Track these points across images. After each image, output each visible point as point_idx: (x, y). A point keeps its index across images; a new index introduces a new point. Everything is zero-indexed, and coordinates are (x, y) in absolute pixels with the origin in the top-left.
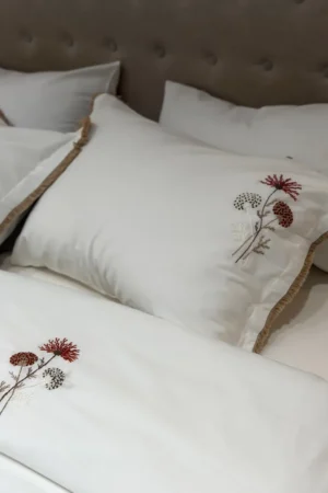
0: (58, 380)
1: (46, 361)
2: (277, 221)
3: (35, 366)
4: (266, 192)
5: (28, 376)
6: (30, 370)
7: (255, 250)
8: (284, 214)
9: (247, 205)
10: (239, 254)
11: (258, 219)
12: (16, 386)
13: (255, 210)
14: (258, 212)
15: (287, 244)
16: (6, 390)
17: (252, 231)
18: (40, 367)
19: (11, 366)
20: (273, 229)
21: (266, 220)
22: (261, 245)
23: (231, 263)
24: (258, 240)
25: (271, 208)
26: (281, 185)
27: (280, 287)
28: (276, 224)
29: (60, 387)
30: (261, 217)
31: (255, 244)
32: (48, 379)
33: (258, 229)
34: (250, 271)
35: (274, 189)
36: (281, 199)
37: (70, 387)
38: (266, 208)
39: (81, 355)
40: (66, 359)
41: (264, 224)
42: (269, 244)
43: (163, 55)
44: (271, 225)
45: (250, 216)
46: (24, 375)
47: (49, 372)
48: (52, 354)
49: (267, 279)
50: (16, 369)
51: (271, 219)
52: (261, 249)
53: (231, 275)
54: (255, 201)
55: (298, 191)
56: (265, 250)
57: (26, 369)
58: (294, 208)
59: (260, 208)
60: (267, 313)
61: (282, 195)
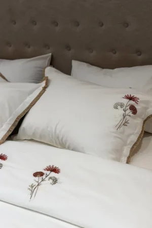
0: (55, 181)
1: (48, 174)
2: (131, 113)
3: (44, 177)
4: (126, 101)
5: (42, 180)
6: (42, 178)
7: (124, 125)
8: (133, 110)
9: (119, 107)
10: (118, 126)
11: (123, 112)
12: (38, 185)
13: (122, 109)
15: (135, 121)
16: (35, 187)
17: (122, 117)
18: (46, 177)
19: (34, 177)
20: (130, 116)
21: (127, 112)
22: (126, 122)
23: (115, 130)
24: (124, 120)
25: (128, 107)
26: (131, 98)
27: (134, 138)
28: (131, 114)
29: (57, 184)
30: (125, 111)
31: (124, 122)
32: (51, 181)
33: (124, 116)
34: (123, 133)
35: (128, 100)
36: (132, 104)
37: (61, 183)
38: (127, 108)
39: (61, 171)
40: (56, 173)
41: (126, 114)
42: (129, 122)
43: (70, 50)
44: (129, 114)
45: (120, 111)
46: (40, 180)
47: (50, 178)
48: (49, 172)
49: (129, 135)
50: (37, 178)
51: (129, 112)
52: (126, 124)
53: (115, 135)
54: (122, 105)
55: (138, 100)
56: (128, 124)
57: (41, 178)
58: (137, 107)
59: (124, 108)
60: (130, 149)
61: (132, 102)
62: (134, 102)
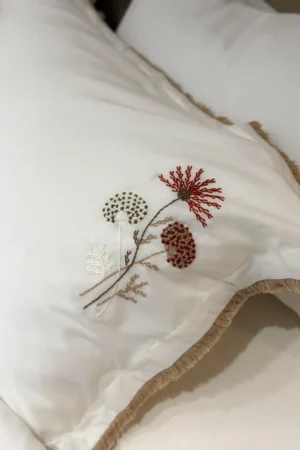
2: (165, 256)
4: (160, 198)
7: (120, 294)
8: (180, 246)
9: (121, 216)
10: (93, 295)
11: (131, 244)
13: (133, 228)
14: (136, 233)
20: (155, 268)
21: (146, 249)
22: (128, 288)
24: (127, 279)
25: (158, 230)
28: (162, 262)
30: (139, 242)
31: (122, 285)
33: (129, 261)
35: (175, 195)
36: (180, 220)
38: (152, 230)
41: (140, 257)
42: (145, 290)
44: (152, 261)
45: (120, 237)
51: (155, 249)
52: (131, 294)
54: (135, 209)
55: (212, 210)
56: (138, 298)
58: (201, 238)
59: (141, 226)
61: (182, 212)
62: (192, 215)
